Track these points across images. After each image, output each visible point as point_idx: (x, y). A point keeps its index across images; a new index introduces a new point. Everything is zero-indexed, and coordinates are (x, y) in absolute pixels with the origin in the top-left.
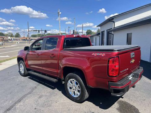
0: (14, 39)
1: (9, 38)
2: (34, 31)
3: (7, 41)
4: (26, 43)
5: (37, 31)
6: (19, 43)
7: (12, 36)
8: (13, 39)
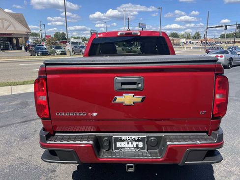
0: (190, 42)
1: (184, 40)
2: (216, 27)
3: (179, 45)
4: (200, 48)
5: (222, 26)
6: (192, 48)
7: (188, 37)
8: (188, 42)
